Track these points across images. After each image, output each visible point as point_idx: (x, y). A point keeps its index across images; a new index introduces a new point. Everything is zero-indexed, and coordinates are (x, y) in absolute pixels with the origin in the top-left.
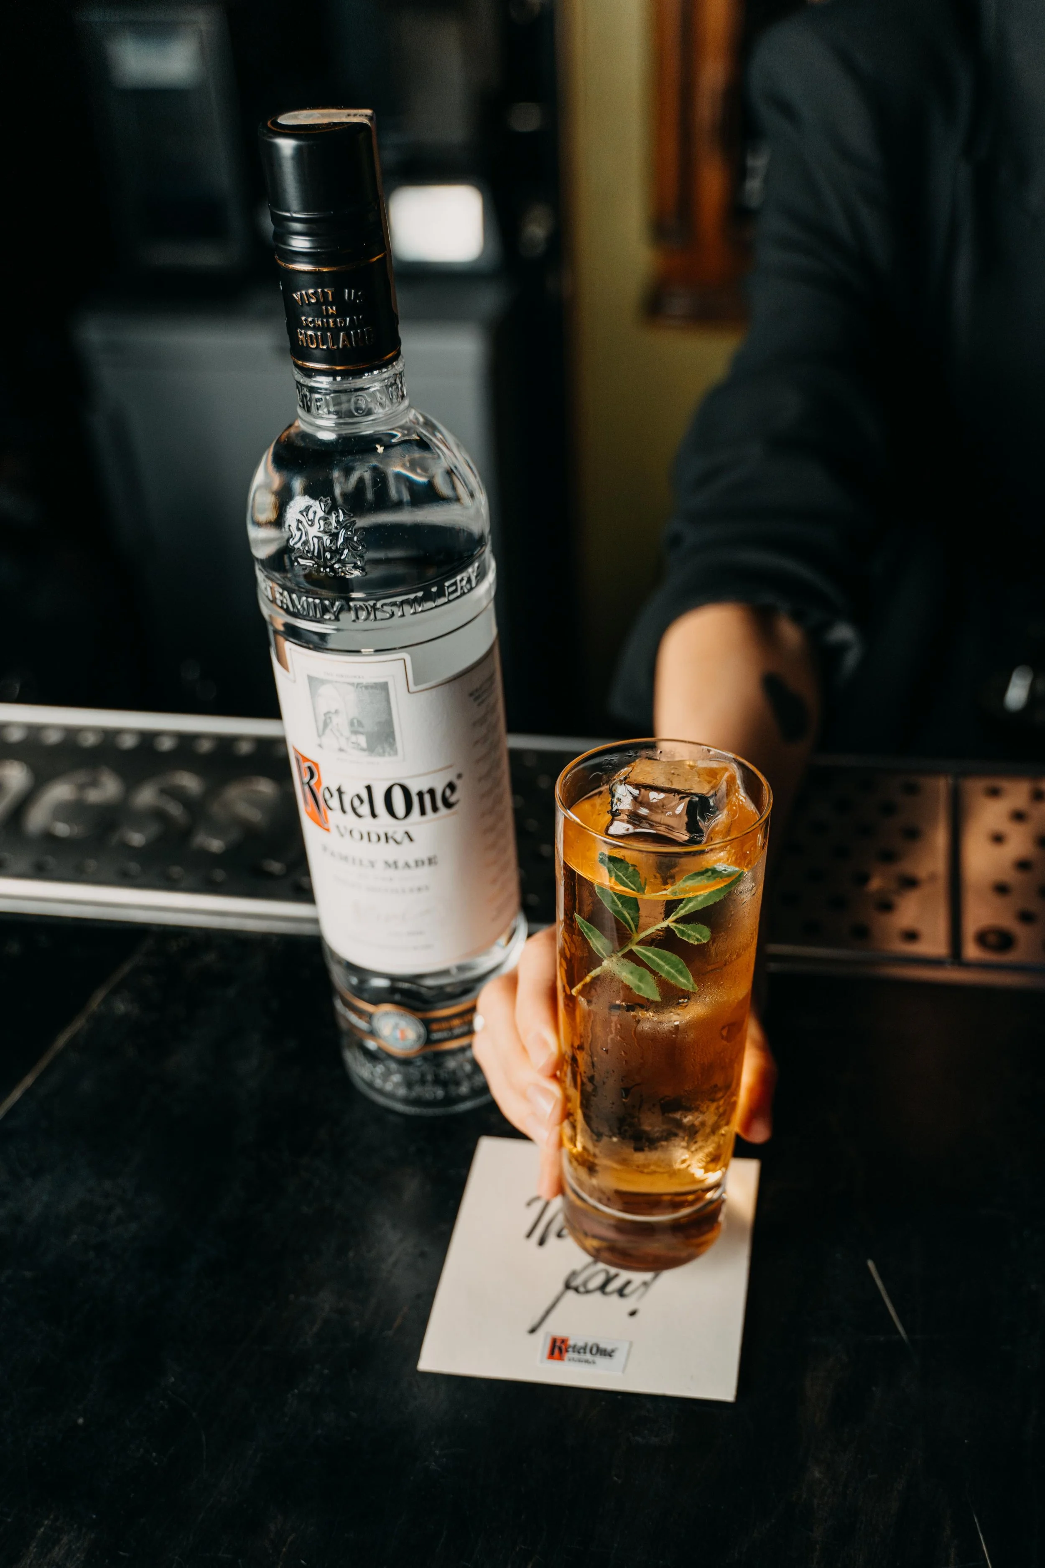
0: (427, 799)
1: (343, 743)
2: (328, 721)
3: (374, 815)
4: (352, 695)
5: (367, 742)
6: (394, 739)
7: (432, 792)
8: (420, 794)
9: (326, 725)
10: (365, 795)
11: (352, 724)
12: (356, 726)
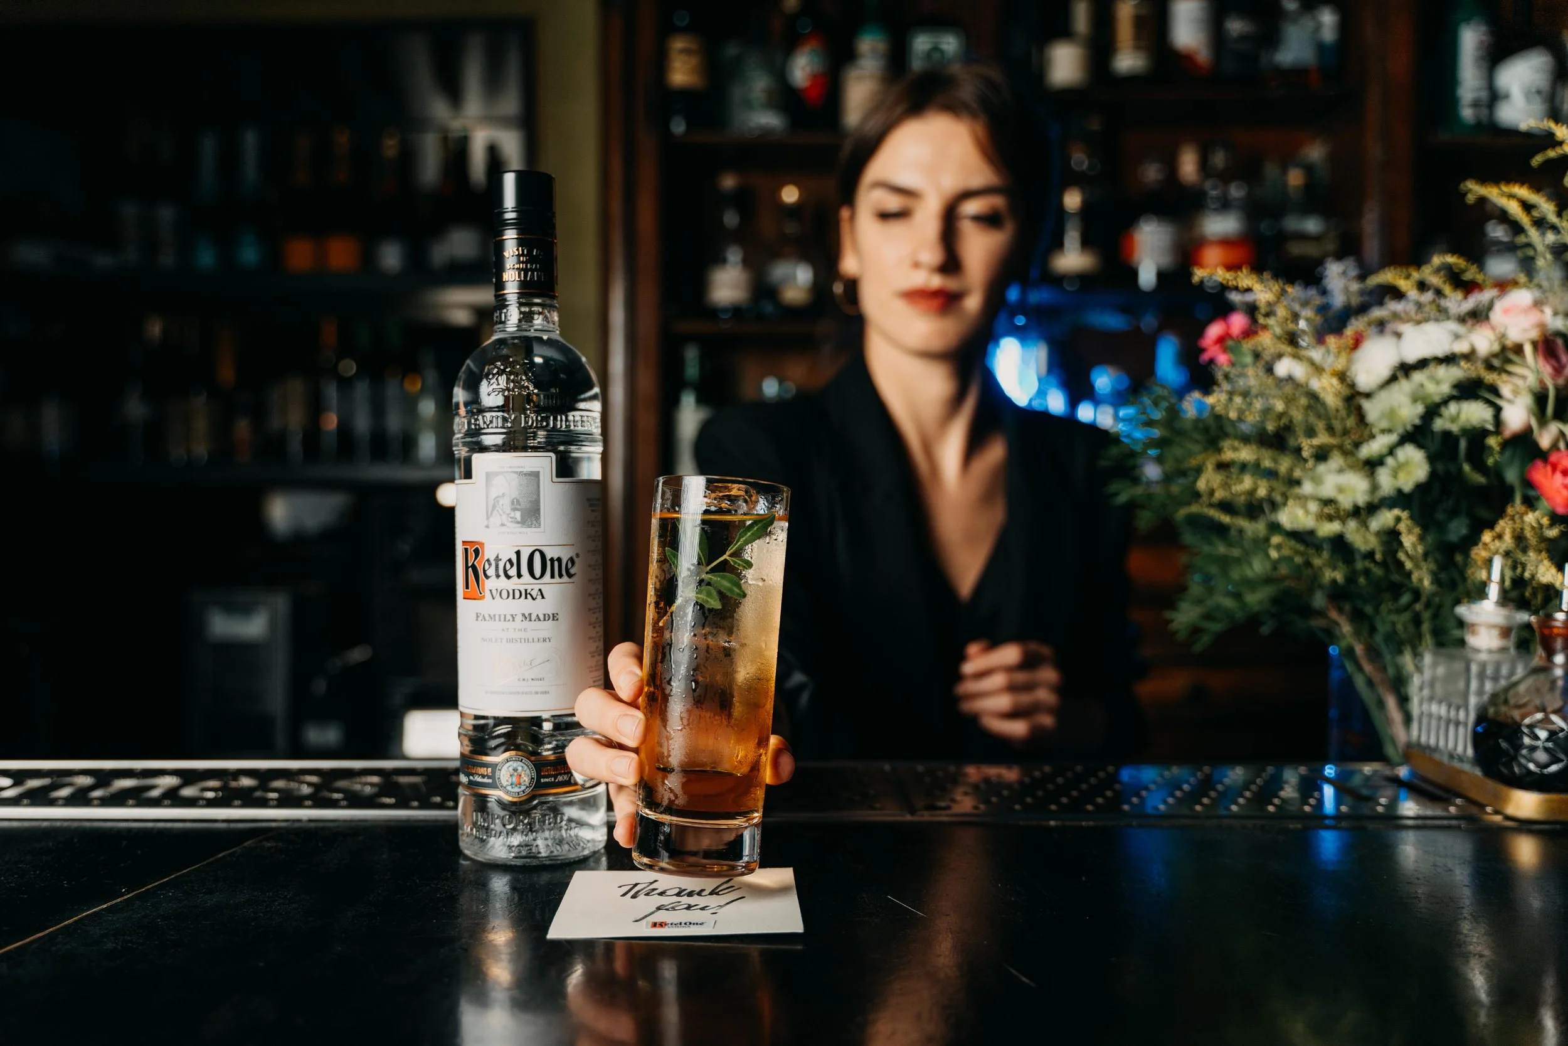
0: (556, 564)
1: (504, 518)
2: (496, 504)
3: (519, 576)
4: (515, 480)
5: (521, 516)
6: (539, 514)
7: (559, 560)
8: (552, 560)
9: (494, 507)
10: (515, 561)
11: (513, 503)
12: (515, 504)
